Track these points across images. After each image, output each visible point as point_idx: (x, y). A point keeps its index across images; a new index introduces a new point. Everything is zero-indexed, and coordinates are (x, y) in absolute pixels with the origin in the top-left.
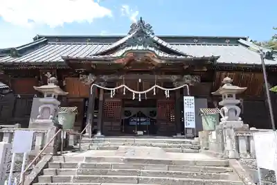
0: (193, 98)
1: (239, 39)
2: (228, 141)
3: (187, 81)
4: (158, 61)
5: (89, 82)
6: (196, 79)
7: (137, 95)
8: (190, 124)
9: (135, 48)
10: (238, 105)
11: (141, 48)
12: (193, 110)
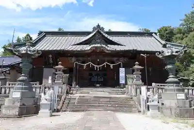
0: (124, 69)
1: (153, 33)
2: (133, 90)
3: (121, 61)
4: (107, 52)
5: (73, 61)
6: (126, 60)
7: (97, 67)
8: (122, 81)
9: (96, 45)
10: (140, 74)
11: (99, 45)
12: (124, 75)
